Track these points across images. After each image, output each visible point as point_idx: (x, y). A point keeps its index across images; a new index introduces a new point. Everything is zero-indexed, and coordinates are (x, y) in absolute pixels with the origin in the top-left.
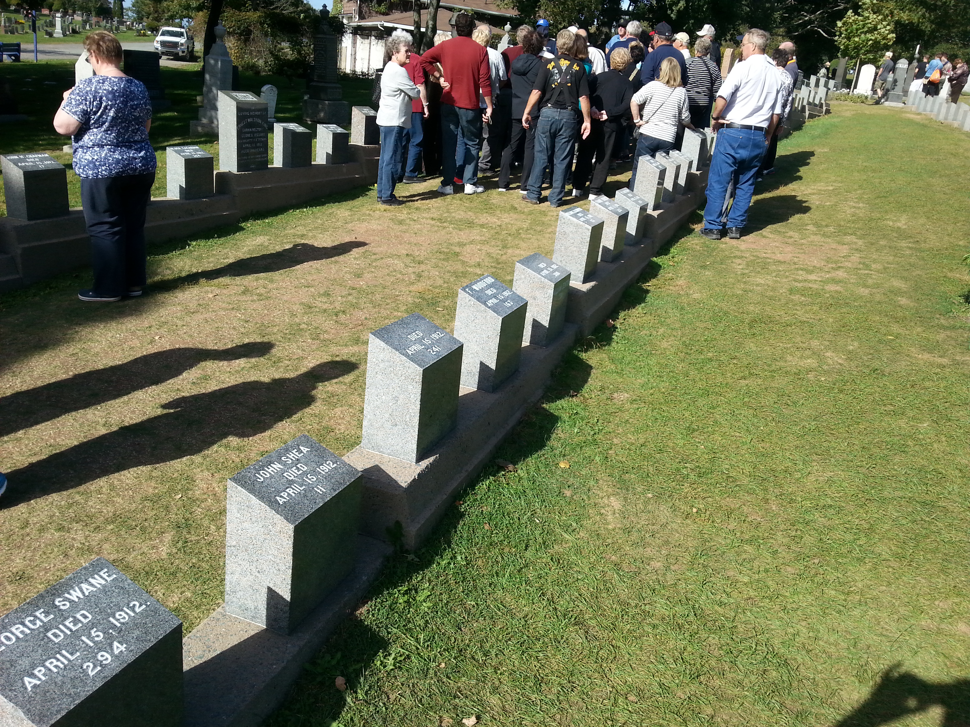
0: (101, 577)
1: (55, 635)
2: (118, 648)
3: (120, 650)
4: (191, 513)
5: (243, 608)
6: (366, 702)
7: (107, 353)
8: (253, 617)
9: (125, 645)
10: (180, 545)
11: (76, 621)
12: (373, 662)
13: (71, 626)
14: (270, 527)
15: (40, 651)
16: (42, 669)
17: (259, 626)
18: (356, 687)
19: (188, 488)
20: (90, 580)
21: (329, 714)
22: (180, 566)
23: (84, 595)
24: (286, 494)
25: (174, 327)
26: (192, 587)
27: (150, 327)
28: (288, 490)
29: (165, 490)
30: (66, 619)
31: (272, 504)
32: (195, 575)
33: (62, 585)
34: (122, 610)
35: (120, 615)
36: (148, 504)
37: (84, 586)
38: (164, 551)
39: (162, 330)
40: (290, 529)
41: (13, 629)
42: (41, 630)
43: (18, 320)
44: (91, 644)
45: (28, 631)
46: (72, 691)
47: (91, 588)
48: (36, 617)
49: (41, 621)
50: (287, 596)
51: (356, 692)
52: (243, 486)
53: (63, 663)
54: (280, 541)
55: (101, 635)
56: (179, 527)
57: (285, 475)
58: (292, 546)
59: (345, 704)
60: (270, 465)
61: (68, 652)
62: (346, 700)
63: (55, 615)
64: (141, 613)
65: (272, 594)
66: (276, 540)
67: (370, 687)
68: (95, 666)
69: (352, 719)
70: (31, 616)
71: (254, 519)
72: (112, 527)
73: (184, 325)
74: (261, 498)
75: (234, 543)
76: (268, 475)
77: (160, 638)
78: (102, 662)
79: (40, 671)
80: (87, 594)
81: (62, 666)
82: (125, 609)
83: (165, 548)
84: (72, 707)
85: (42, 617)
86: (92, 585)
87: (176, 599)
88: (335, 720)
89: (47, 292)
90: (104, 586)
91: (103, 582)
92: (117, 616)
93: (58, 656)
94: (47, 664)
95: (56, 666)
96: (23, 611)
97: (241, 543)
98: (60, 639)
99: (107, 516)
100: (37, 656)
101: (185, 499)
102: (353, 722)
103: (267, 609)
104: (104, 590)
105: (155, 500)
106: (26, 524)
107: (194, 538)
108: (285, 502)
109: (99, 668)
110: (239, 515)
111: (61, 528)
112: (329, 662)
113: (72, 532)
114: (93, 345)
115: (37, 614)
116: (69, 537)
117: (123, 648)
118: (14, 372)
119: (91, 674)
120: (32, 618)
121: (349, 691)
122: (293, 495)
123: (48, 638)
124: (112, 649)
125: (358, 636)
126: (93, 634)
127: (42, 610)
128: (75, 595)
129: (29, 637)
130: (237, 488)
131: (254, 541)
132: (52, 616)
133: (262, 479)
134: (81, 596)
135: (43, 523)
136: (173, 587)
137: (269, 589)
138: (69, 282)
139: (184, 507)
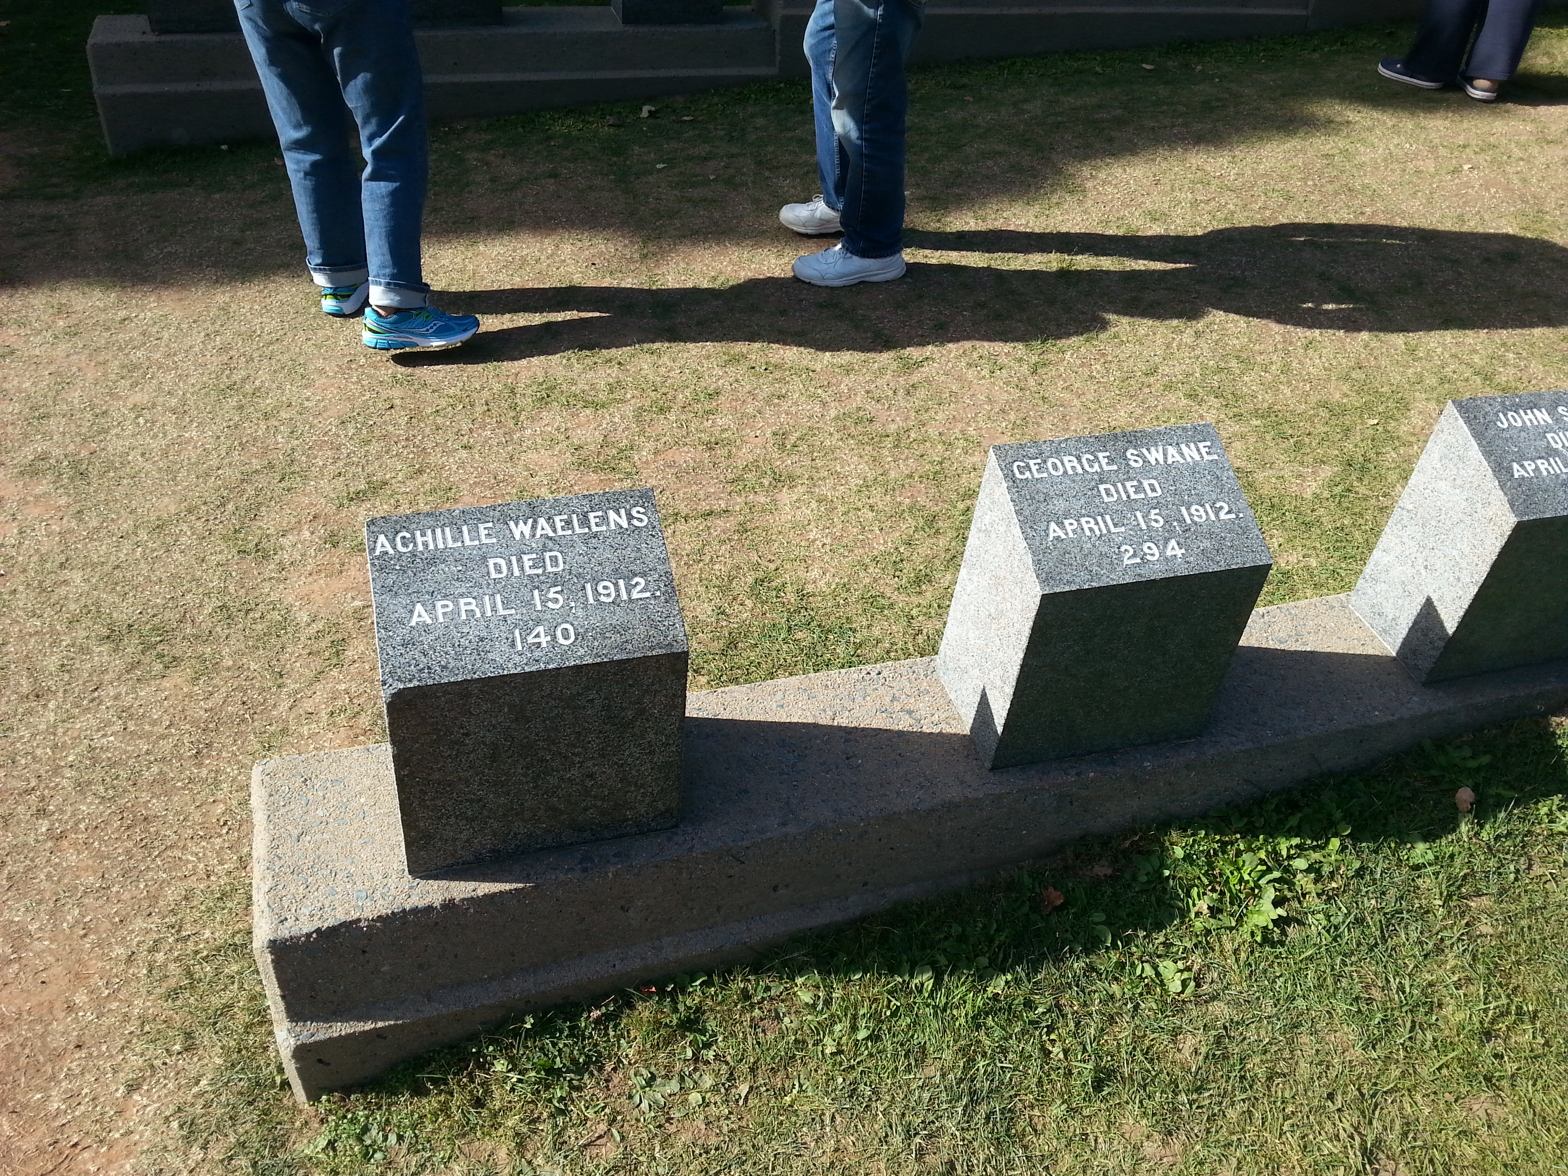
0: (1198, 450)
1: (1108, 494)
2: (1173, 549)
3: (1174, 553)
4: (1377, 454)
5: (1376, 610)
6: (1489, 848)
7: (1377, 169)
8: (1384, 631)
9: (1183, 551)
10: (1338, 490)
11: (1139, 489)
12: (1536, 803)
13: (1131, 491)
14: (1479, 505)
15: (1082, 501)
16: (1075, 523)
17: (1385, 648)
18: (1487, 820)
19: (1393, 415)
20: (1183, 446)
21: (1421, 827)
22: (1323, 519)
23: (1165, 462)
24: (1533, 466)
25: (1505, 158)
26: (1323, 556)
27: (1465, 147)
28: (1539, 462)
29: (1358, 405)
30: (1129, 479)
31: (1501, 470)
32: (1337, 541)
33: (1144, 434)
34: (1202, 506)
35: (1197, 510)
36: (1324, 413)
37: (1171, 450)
38: (1311, 488)
39: (1481, 158)
40: (1508, 522)
41: (1066, 459)
42: (1096, 477)
43: (1274, 81)
44: (1144, 527)
45: (1080, 471)
46: (1095, 568)
47: (1178, 458)
48: (1096, 457)
49: (1100, 466)
50: (1451, 626)
51: (1482, 827)
52: (1468, 421)
53: (1100, 529)
54: (1483, 535)
55: (1162, 522)
56: (1350, 465)
57: (1549, 436)
58: (1498, 550)
59: (1454, 830)
60: (1531, 409)
61: (1112, 520)
62: (1458, 826)
63: (1119, 469)
64: (1225, 522)
65: (1428, 611)
66: (1478, 530)
67: (1509, 834)
68: (1134, 555)
69: (1452, 856)
70: (1092, 453)
71: (1459, 482)
72: (1258, 422)
73: (1522, 159)
74: (1488, 453)
75: (1410, 507)
76: (1520, 424)
77: (1233, 567)
78: (1145, 554)
79: (1071, 524)
80: (1170, 462)
81: (1098, 533)
82: (1207, 506)
83: (1314, 484)
84: (1086, 587)
85: (1104, 462)
86: (1182, 454)
87: (1293, 559)
88: (1425, 840)
89: (1335, 48)
90: (1196, 464)
91: (1197, 457)
92: (1193, 510)
93: (1099, 518)
94: (1083, 520)
95: (1091, 529)
96: (1086, 443)
97: (1421, 510)
98: (1111, 499)
99: (1259, 406)
100: (1077, 505)
101: (1381, 429)
102: (1452, 861)
103: (1410, 630)
104: (1194, 468)
105: (1336, 411)
106: (1153, 371)
107: (1362, 490)
108: (1523, 478)
109: (1138, 560)
110: (1439, 465)
111: (1192, 396)
112: (1464, 759)
113: (1205, 407)
114: (1362, 149)
115: (1100, 455)
116: (1197, 411)
117: (1179, 552)
118: (1234, 157)
119: (1126, 562)
120: (1092, 458)
121: (1471, 817)
122: (1545, 473)
123: (1099, 491)
124: (1165, 547)
125: (1535, 753)
126: (1153, 517)
127: (1108, 454)
128: (1154, 455)
129: (1078, 478)
130: (1456, 419)
131: (1442, 517)
132: (1115, 467)
133: (1506, 425)
134: (1161, 461)
135: (1174, 379)
136: (1297, 542)
137: (1429, 602)
138: (1375, 41)
139: (1373, 440)
